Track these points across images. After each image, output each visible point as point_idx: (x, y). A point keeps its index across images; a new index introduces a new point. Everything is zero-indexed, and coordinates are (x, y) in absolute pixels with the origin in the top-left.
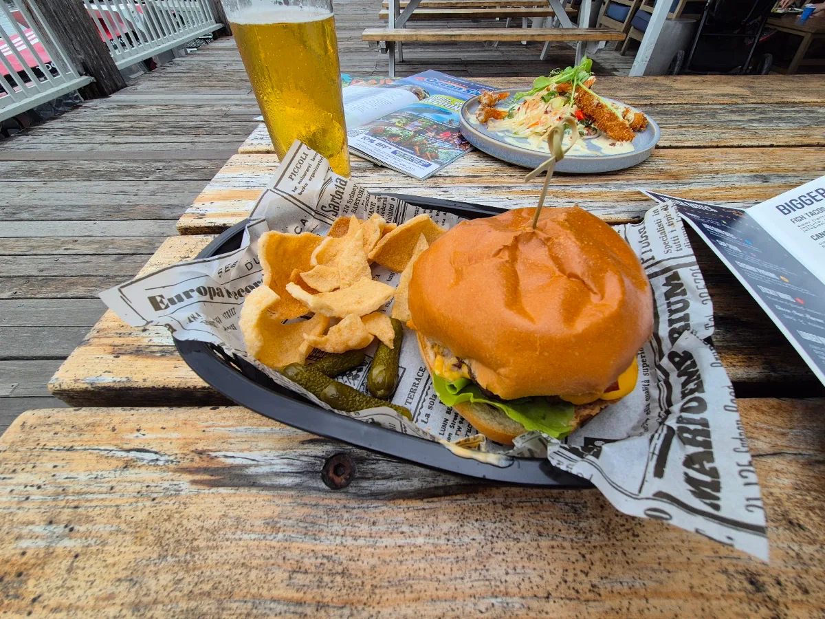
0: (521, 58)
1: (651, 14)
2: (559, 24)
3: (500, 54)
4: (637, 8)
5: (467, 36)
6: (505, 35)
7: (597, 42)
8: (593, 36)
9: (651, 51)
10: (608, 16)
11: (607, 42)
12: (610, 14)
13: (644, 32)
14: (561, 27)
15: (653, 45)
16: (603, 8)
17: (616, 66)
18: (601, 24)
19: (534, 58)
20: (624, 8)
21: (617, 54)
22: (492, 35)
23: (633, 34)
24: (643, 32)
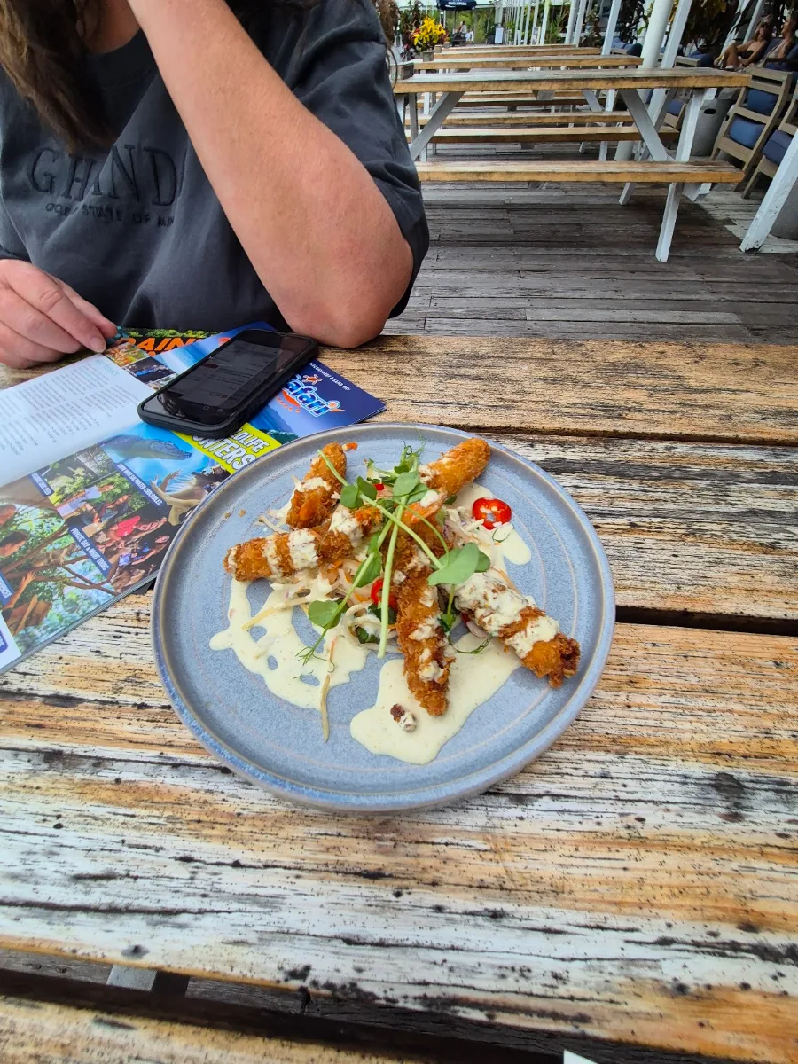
0: (591, 201)
1: (792, 136)
2: (647, 155)
3: (563, 193)
4: (774, 127)
5: (502, 173)
6: (559, 173)
7: (699, 184)
8: (693, 175)
9: (784, 198)
10: (731, 138)
11: (714, 184)
12: (733, 133)
13: (779, 165)
14: (650, 160)
15: (789, 189)
16: (725, 124)
17: (732, 215)
18: (719, 150)
19: (611, 201)
20: (756, 126)
21: (738, 197)
22: (539, 173)
23: (762, 167)
24: (777, 163)
